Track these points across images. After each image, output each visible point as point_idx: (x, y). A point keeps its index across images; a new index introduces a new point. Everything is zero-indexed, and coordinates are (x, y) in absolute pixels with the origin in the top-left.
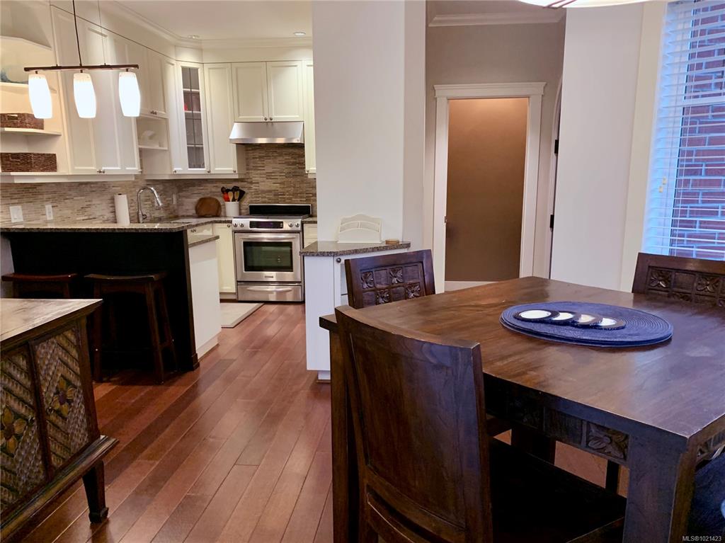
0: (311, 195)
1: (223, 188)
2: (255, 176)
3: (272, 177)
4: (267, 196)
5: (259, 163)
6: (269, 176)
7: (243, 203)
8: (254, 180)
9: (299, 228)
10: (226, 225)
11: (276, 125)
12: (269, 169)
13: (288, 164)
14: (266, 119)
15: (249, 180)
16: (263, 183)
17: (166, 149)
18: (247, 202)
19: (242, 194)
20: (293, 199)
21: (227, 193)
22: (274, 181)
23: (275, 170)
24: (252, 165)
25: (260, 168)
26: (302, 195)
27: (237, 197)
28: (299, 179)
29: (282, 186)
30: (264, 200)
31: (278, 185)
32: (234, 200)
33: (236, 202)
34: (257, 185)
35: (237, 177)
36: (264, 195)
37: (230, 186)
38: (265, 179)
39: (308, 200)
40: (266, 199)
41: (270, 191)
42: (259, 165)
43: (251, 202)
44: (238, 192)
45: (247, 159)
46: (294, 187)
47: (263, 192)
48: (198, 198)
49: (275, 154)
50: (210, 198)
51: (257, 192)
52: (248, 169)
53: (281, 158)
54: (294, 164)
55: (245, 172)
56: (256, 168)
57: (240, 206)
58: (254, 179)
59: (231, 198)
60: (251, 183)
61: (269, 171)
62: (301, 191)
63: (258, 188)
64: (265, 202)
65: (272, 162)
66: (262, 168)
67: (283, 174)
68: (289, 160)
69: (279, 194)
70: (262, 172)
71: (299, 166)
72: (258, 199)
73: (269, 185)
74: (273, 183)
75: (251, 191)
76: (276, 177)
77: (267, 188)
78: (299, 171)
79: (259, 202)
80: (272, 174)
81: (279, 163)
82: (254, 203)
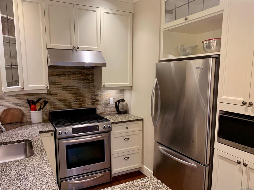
0: (95, 101)
3: (67, 90)
4: (63, 104)
6: (64, 89)
10: (49, 134)
12: (64, 84)
13: (79, 80)
14: (73, 48)
16: (60, 94)
20: (83, 104)
22: (68, 92)
23: (70, 84)
25: (57, 83)
26: (88, 101)
27: (42, 107)
28: (86, 90)
29: (75, 96)
30: (60, 106)
31: (72, 95)
32: (39, 109)
33: (41, 111)
34: (55, 96)
36: (61, 103)
38: (62, 91)
39: (93, 104)
40: (62, 106)
41: (66, 100)
42: (56, 81)
46: (83, 96)
47: (60, 100)
49: (69, 73)
50: (14, 109)
51: (55, 101)
53: (73, 76)
54: (84, 80)
56: (54, 84)
58: (53, 91)
61: (64, 86)
62: (88, 98)
63: (56, 98)
64: (61, 108)
65: (67, 79)
66: (60, 83)
67: (75, 87)
68: (79, 78)
69: (73, 101)
70: (59, 86)
71: (88, 82)
72: (56, 106)
73: (65, 95)
74: (68, 94)
75: (50, 100)
76: (71, 90)
77: (63, 98)
78: (88, 84)
79: (57, 108)
80: (67, 87)
81: (72, 80)
82: (52, 109)
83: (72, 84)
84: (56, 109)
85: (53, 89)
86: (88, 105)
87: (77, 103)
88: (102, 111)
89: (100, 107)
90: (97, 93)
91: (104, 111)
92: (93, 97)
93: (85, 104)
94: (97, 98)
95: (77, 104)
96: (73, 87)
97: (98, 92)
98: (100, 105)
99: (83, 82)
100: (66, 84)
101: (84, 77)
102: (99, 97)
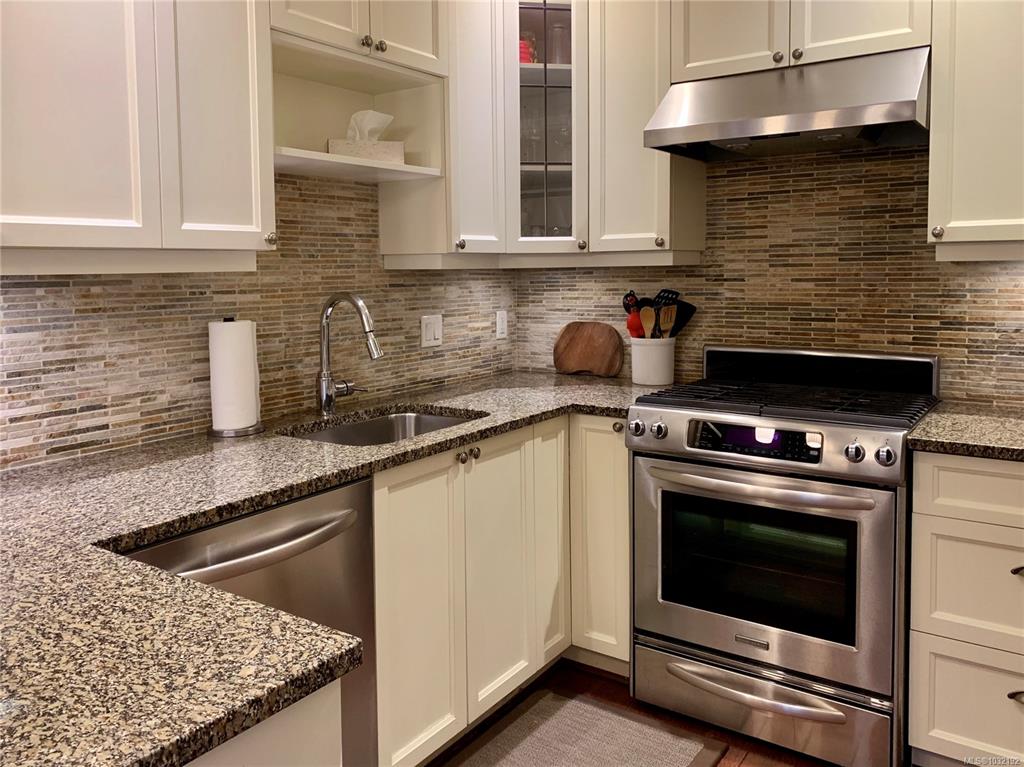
0: (936, 323)
1: (631, 294)
2: (733, 258)
3: (791, 261)
4: (769, 323)
5: (750, 216)
6: (779, 256)
7: (689, 343)
8: (730, 268)
9: (896, 470)
10: (608, 423)
11: (813, 75)
12: (781, 232)
13: (852, 213)
14: (778, 59)
15: (712, 271)
16: (759, 280)
17: (435, 171)
18: (701, 339)
19: (685, 315)
20: (863, 336)
21: (639, 310)
22: (796, 273)
23: (804, 235)
24: (725, 221)
25: (749, 233)
26: (898, 322)
27: (667, 324)
28: (889, 265)
29: (825, 290)
30: (756, 333)
31: (811, 285)
32: (657, 333)
33: (666, 340)
34: (738, 285)
35: (668, 260)
36: (758, 319)
37: (650, 290)
39: (923, 339)
40: (766, 334)
41: (781, 307)
42: (747, 223)
43: (717, 339)
44: (675, 308)
45: (709, 204)
46: (871, 293)
47: (757, 308)
48: (563, 325)
49: (806, 185)
50: (595, 324)
51: (735, 310)
52: (711, 236)
53: (824, 197)
54: (876, 212)
55: (702, 245)
56: (737, 233)
57: (678, 350)
58: (730, 266)
59: (648, 326)
60: (720, 279)
61: (780, 241)
62: (896, 307)
63: (740, 295)
64: (760, 343)
65: (793, 210)
66: (758, 232)
67: (830, 250)
68: (855, 203)
69: (813, 316)
70: (757, 243)
71: (897, 221)
72: (737, 331)
73: (779, 286)
74: (792, 280)
75: (718, 304)
76: (806, 260)
77: (769, 297)
78: (899, 235)
79: (741, 342)
80: (792, 251)
81: (817, 215)
82: (724, 342)
83: (813, 235)
84: (737, 342)
85: (732, 257)
86: (892, 342)
87: (836, 325)
88: (979, 385)
89: (969, 362)
90: (953, 284)
91: (996, 387)
92: (923, 301)
93: (875, 337)
94: (952, 311)
95: (832, 330)
96: (821, 250)
97: (961, 280)
98: (966, 350)
99: (871, 223)
100: (789, 237)
101: (880, 196)
102: (965, 307)
